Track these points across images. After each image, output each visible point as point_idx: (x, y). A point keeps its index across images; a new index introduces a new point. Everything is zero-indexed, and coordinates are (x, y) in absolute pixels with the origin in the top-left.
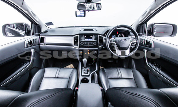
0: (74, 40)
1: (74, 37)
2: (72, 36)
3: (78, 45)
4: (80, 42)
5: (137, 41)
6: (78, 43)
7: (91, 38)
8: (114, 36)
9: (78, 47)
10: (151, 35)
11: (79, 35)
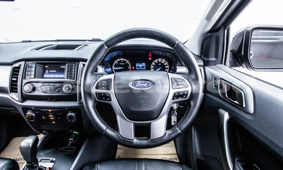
0: (11, 78)
1: (15, 68)
2: (11, 64)
5: (194, 87)
8: (140, 66)
9: (18, 99)
10: (241, 65)
11: (23, 63)
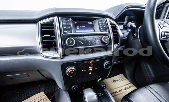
0: (42, 35)
1: (42, 25)
2: (34, 22)
3: (56, 50)
4: (64, 38)
6: (55, 42)
7: (92, 26)
9: (57, 55)
11: (56, 18)
